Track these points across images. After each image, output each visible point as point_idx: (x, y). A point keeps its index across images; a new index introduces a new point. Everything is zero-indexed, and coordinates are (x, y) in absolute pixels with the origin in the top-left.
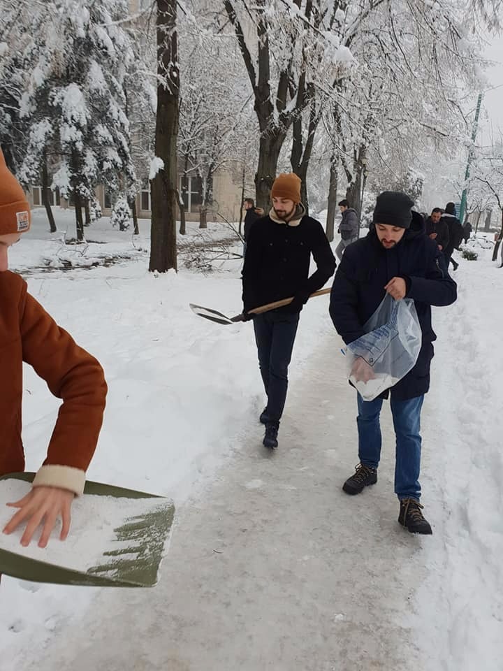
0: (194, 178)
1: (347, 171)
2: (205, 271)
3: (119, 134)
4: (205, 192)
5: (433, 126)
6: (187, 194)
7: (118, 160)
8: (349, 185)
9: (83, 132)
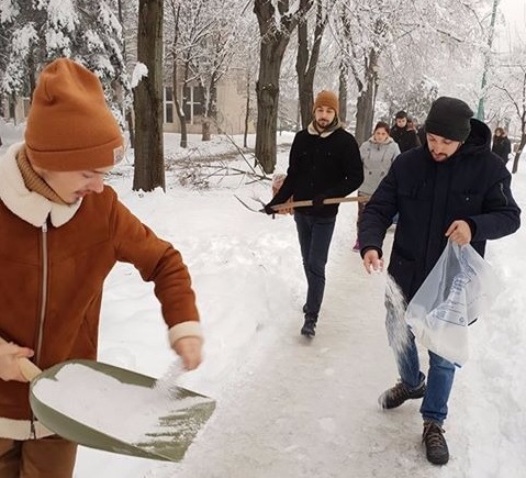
0: (196, 88)
1: (357, 79)
2: (201, 188)
3: (112, 41)
4: (208, 102)
5: (448, 31)
6: (189, 106)
7: (111, 68)
8: (360, 94)
9: (71, 39)
